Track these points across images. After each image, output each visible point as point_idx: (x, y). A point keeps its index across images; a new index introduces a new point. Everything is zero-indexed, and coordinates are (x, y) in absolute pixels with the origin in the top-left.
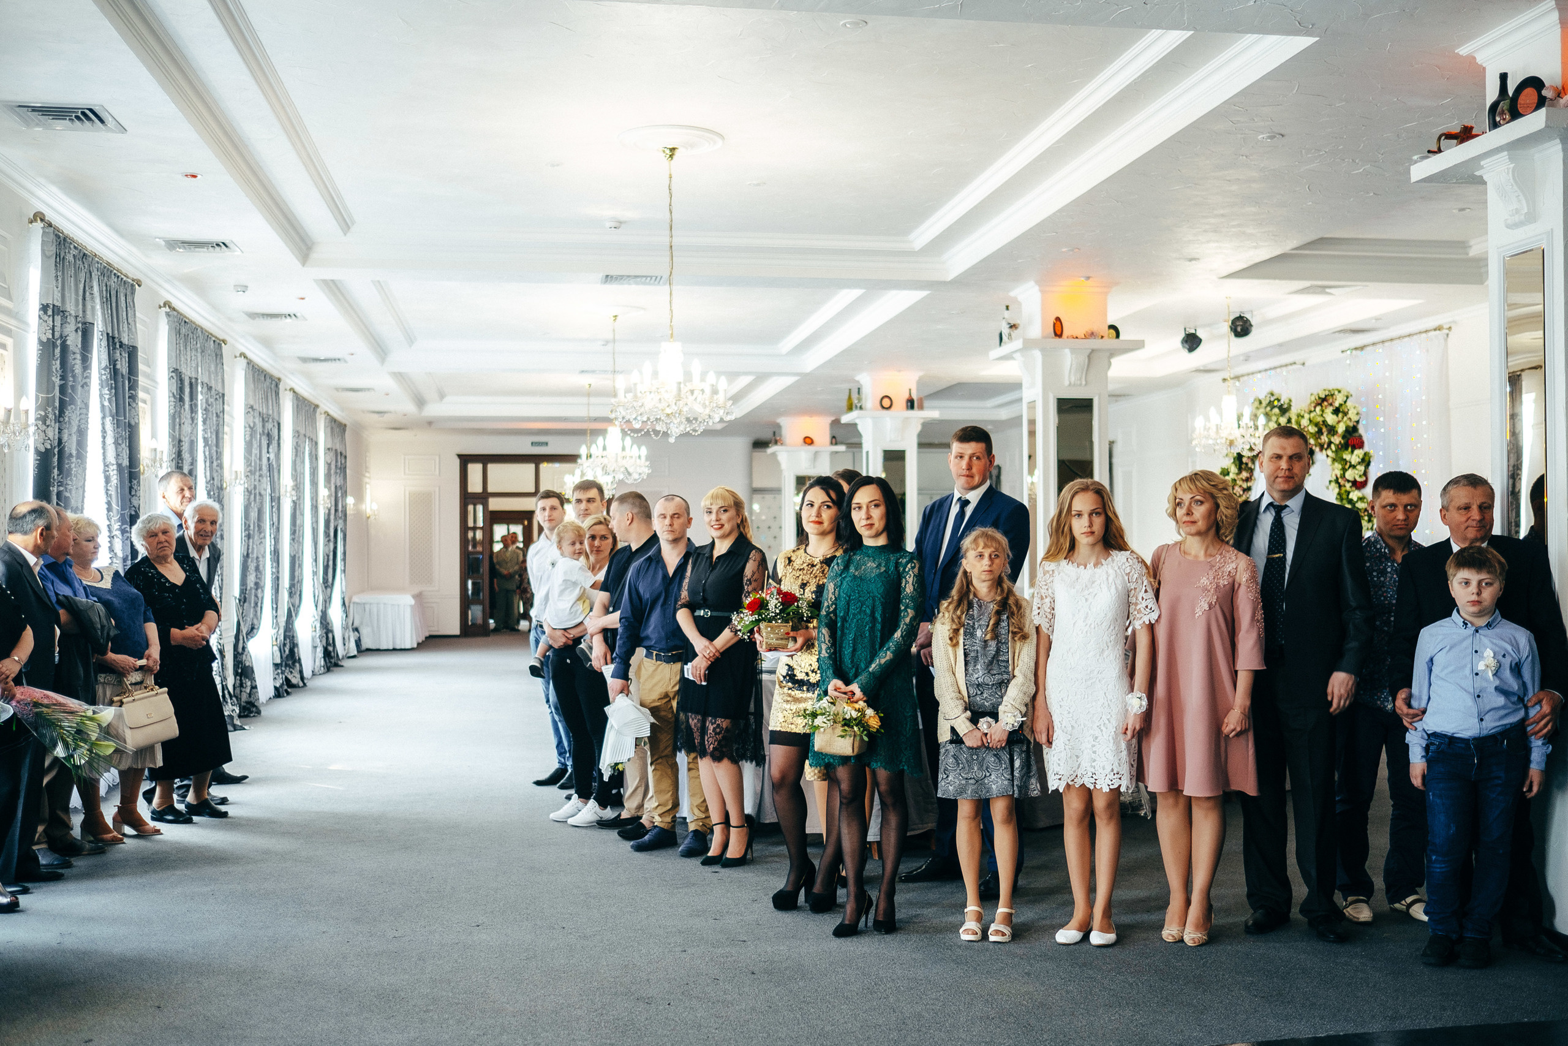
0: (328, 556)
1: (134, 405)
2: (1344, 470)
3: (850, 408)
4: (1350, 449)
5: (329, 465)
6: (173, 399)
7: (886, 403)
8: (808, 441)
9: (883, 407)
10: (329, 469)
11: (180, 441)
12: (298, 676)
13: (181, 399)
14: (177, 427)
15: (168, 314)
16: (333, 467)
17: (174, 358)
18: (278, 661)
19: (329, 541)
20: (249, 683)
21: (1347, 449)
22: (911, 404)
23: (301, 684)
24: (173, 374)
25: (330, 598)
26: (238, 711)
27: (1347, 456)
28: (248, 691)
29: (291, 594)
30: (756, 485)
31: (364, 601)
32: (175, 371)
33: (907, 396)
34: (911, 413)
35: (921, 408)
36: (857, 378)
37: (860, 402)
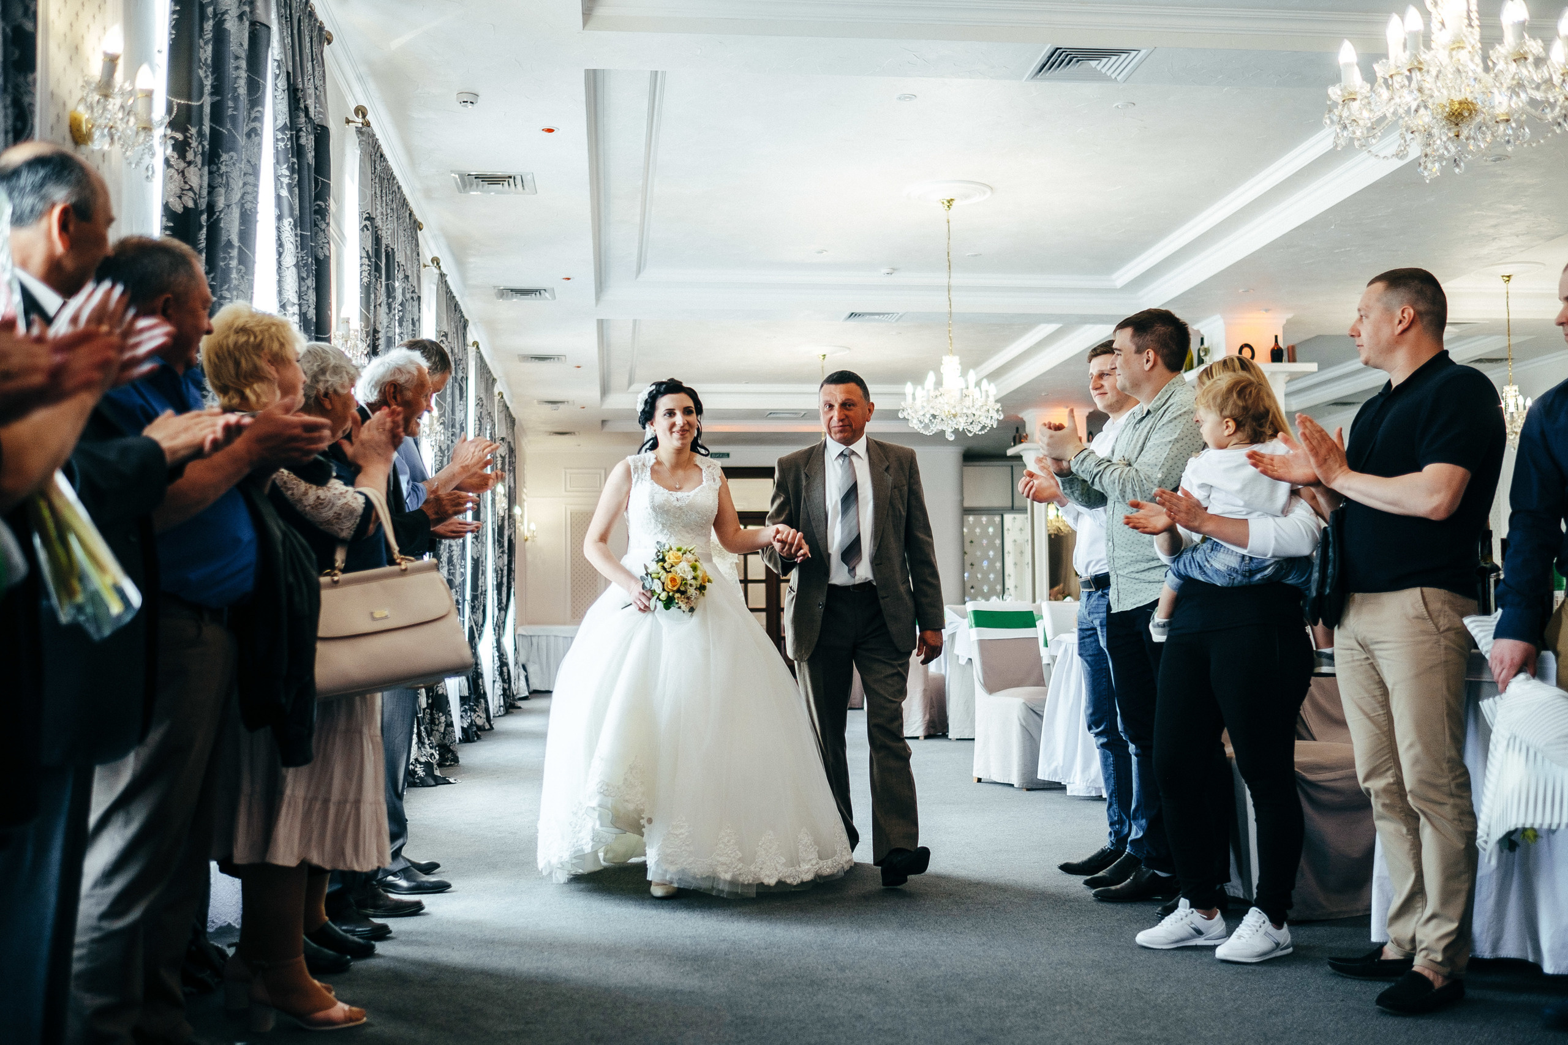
0: (502, 571)
1: (324, 226)
5: (503, 458)
6: (366, 261)
10: (503, 463)
11: (376, 331)
12: (484, 716)
13: (377, 268)
14: (372, 307)
15: (359, 131)
16: (507, 460)
17: (369, 198)
18: (466, 693)
19: (503, 552)
20: (443, 719)
23: (487, 726)
24: (368, 223)
25: (504, 622)
26: (437, 757)
28: (442, 730)
29: (473, 609)
30: (966, 504)
31: (531, 634)
32: (370, 218)
33: (1272, 344)
34: (1277, 368)
35: (1292, 359)
37: (1206, 355)
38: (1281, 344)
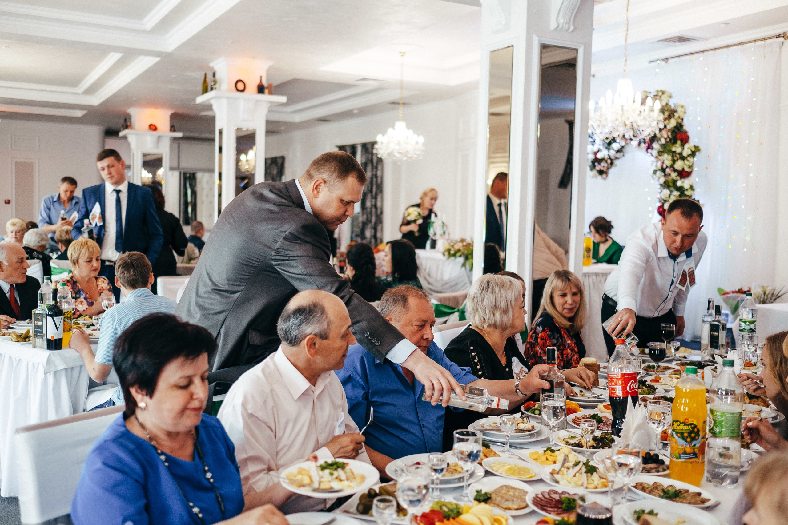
2: (674, 161)
3: (205, 91)
4: (679, 142)
7: (240, 86)
8: (153, 128)
9: (238, 90)
21: (675, 142)
22: (261, 89)
27: (677, 148)
33: (258, 82)
34: (261, 96)
35: (270, 93)
36: (211, 65)
37: (215, 84)
38: (265, 83)
